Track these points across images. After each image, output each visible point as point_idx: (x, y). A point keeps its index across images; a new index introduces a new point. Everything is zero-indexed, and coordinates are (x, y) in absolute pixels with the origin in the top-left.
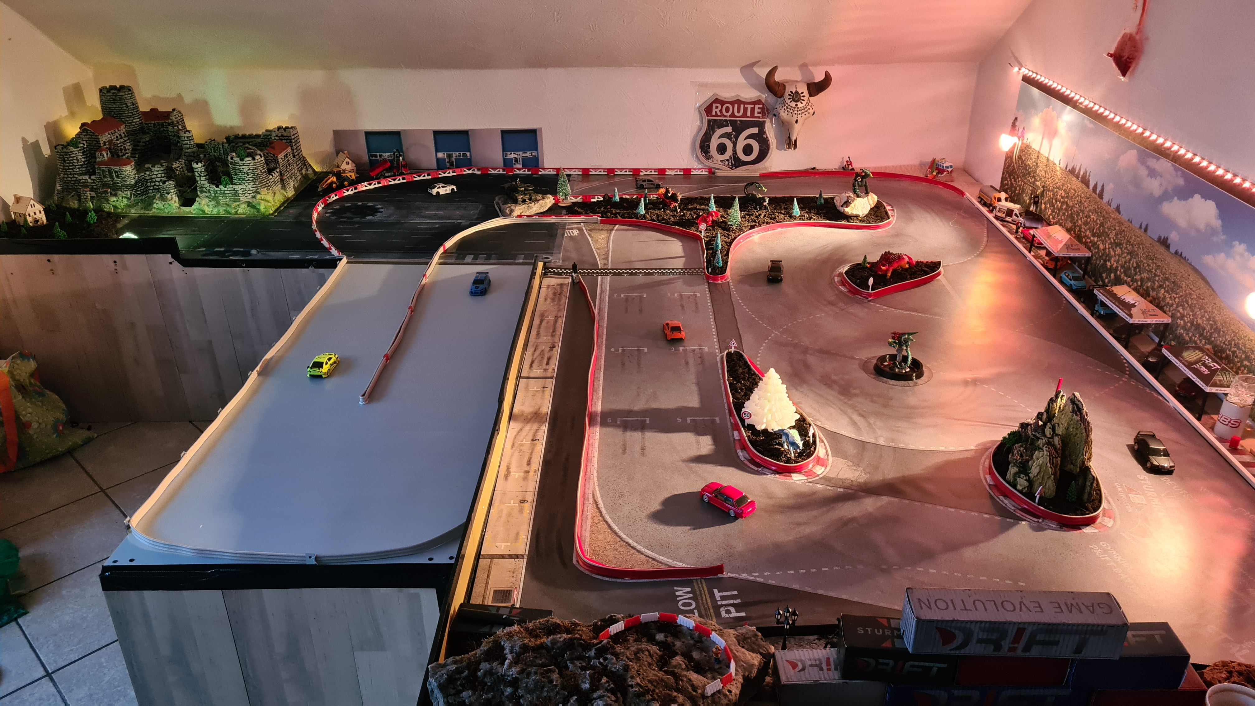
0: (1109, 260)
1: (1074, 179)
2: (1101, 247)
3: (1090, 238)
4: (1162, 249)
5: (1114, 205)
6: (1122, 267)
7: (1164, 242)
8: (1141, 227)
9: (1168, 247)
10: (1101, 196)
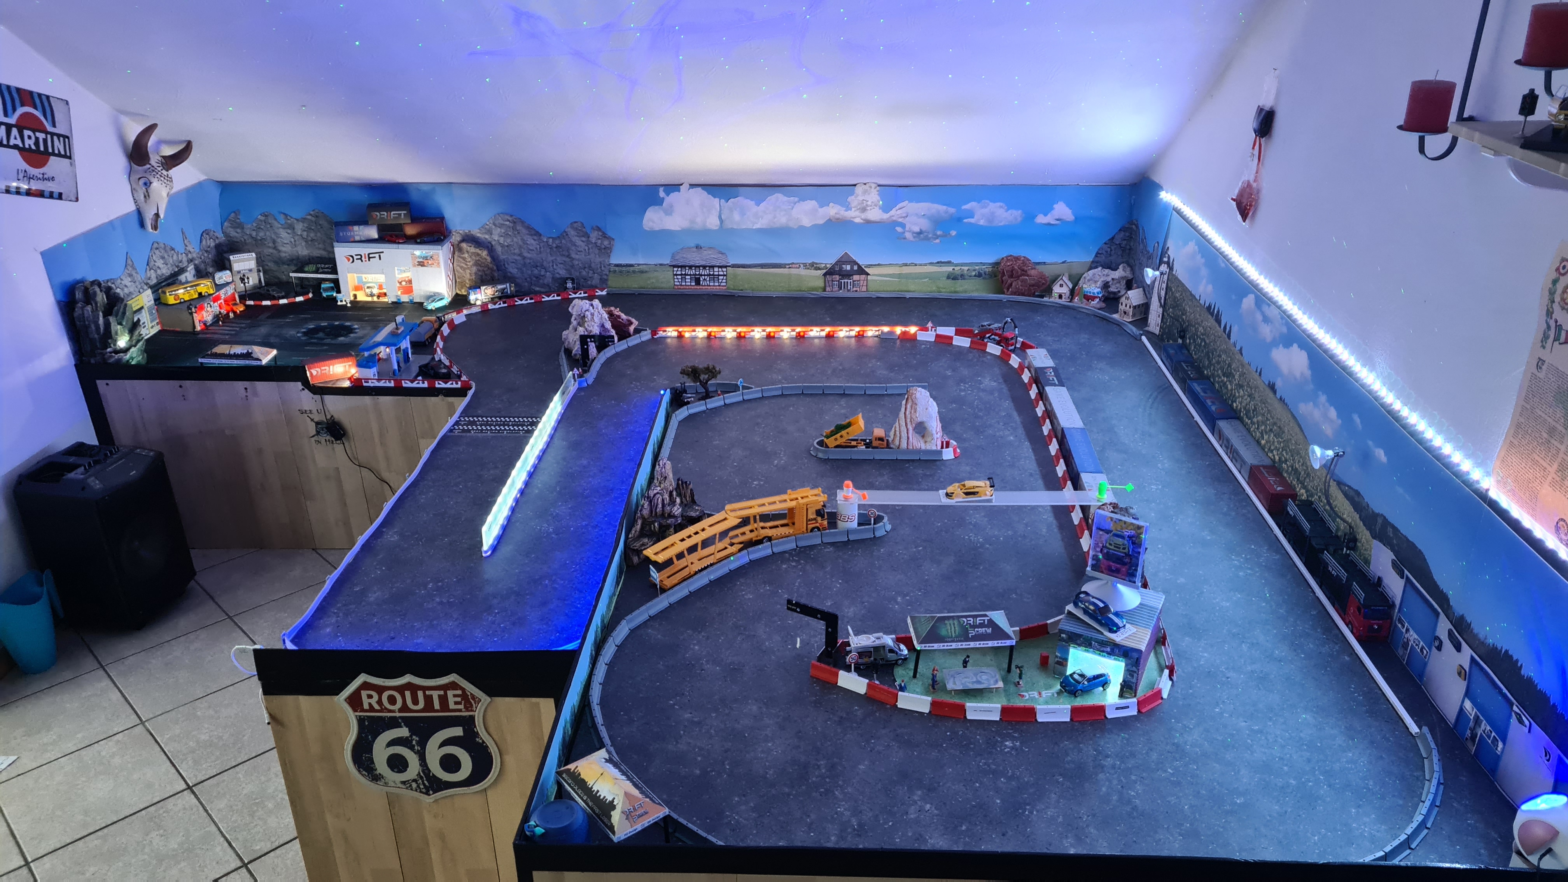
0: (1235, 402)
1: (1210, 316)
2: (1229, 387)
3: (1220, 377)
4: (1271, 395)
5: (1238, 348)
6: (1245, 409)
7: (1272, 387)
8: (1256, 371)
9: (1275, 392)
10: (1229, 336)
